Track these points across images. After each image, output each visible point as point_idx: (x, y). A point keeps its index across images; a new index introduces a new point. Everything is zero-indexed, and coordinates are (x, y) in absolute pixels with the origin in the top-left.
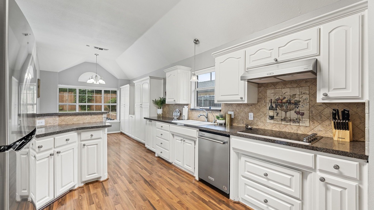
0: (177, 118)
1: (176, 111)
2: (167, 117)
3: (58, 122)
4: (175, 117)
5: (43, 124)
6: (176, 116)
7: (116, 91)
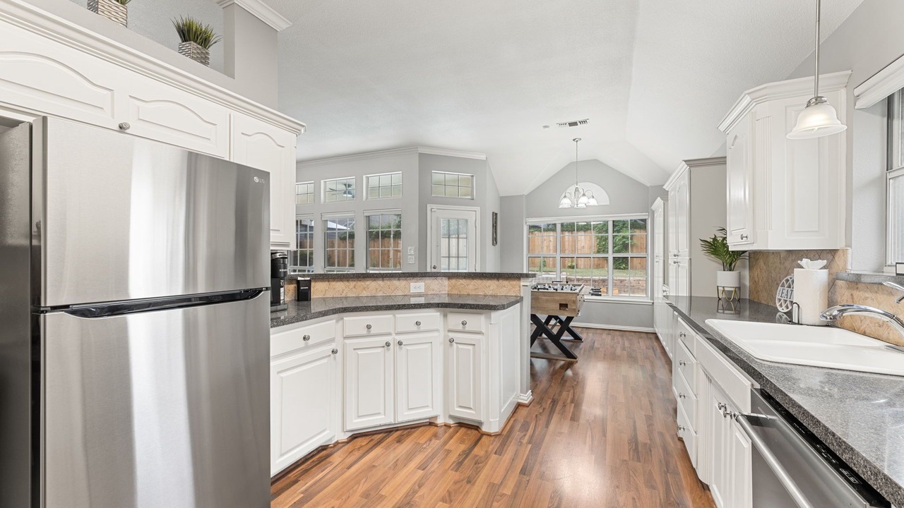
0: (786, 310)
1: (787, 281)
2: (763, 302)
3: (447, 289)
4: (781, 305)
5: (422, 290)
6: (786, 301)
7: (644, 221)
